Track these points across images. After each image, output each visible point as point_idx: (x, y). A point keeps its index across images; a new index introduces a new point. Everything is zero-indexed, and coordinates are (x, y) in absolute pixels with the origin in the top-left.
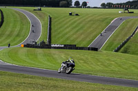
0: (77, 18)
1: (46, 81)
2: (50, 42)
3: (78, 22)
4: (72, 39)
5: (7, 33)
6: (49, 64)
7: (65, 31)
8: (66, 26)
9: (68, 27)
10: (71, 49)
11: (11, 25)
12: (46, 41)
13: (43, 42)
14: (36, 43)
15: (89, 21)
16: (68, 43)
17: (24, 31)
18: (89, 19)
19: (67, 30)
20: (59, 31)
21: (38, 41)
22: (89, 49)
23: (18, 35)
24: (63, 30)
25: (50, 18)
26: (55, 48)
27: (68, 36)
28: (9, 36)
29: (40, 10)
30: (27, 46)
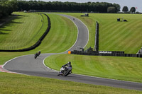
0: (125, 24)
1: (94, 89)
2: (97, 48)
3: (127, 28)
4: (120, 45)
5: (54, 39)
8: (114, 32)
10: (119, 55)
11: (58, 31)
12: (94, 48)
13: (91, 49)
14: (83, 50)
15: (138, 27)
16: (116, 49)
17: (71, 37)
18: (138, 25)
20: (107, 37)
21: (86, 48)
22: (138, 56)
23: (65, 42)
24: (111, 37)
25: (98, 24)
26: (103, 55)
27: (116, 42)
28: (56, 42)
29: (88, 15)
30: (74, 52)
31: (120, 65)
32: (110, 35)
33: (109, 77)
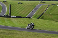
0: (22, 5)
2: (10, 15)
3: (22, 6)
4: (19, 13)
6: (10, 24)
7: (17, 10)
8: (17, 8)
9: (18, 9)
10: (19, 17)
12: (9, 14)
13: (7, 15)
15: (27, 6)
16: (18, 15)
18: (27, 5)
19: (18, 10)
21: (5, 14)
22: (27, 18)
24: (16, 10)
25: (10, 5)
26: (12, 17)
27: (18, 12)
29: (6, 1)
30: (1, 16)
31: (19, 21)
32: (15, 9)
33: (15, 26)
